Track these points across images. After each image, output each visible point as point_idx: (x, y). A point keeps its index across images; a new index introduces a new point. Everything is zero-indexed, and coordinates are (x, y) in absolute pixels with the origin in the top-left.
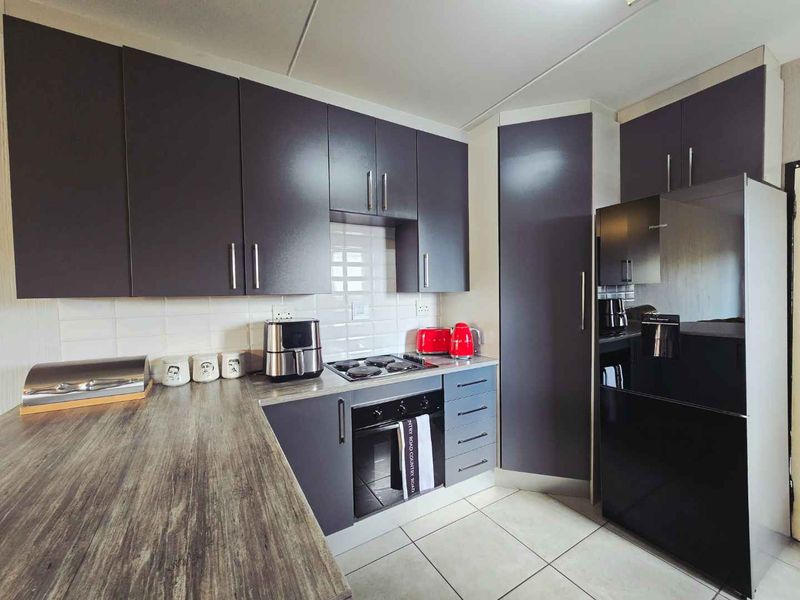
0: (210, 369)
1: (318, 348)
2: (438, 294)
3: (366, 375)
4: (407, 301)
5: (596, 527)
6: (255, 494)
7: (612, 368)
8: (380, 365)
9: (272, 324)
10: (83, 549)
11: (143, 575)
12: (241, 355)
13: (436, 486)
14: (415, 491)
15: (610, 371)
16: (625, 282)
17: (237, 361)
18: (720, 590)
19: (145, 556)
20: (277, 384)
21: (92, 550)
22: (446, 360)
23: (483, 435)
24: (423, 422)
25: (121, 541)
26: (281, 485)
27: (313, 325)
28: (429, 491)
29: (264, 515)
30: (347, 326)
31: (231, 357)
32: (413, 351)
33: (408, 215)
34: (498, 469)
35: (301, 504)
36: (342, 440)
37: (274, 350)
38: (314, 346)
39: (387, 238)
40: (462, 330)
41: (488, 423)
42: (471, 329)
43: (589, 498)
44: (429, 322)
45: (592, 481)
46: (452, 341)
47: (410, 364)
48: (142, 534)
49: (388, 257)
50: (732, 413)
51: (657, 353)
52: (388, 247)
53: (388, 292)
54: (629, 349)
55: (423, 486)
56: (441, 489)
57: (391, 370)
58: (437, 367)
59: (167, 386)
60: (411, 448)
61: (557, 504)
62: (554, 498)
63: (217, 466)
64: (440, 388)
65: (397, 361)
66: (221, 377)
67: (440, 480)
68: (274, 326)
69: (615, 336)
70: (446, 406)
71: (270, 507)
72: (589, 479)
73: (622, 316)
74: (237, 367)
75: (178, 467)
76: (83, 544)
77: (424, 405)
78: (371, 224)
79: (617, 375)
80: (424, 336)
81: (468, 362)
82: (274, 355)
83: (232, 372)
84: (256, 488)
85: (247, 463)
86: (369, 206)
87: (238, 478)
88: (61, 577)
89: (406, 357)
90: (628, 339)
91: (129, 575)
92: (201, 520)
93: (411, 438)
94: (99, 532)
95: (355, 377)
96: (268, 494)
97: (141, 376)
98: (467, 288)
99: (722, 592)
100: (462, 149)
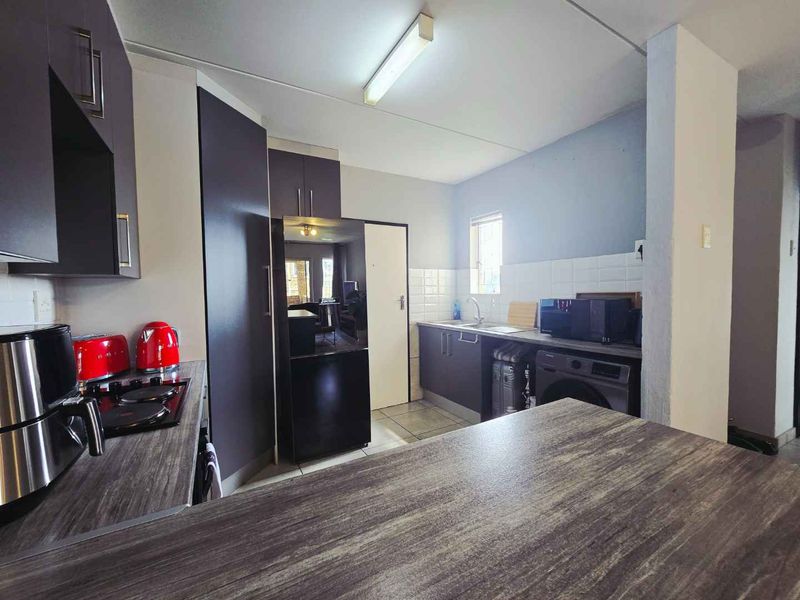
10: (647, 484)
11: (625, 445)
19: (614, 452)
21: (640, 479)
25: (620, 469)
43: (273, 462)
45: (276, 446)
48: (603, 463)
76: (644, 488)
88: (668, 477)
91: (631, 450)
92: (564, 443)
94: (627, 488)
98: (140, 275)
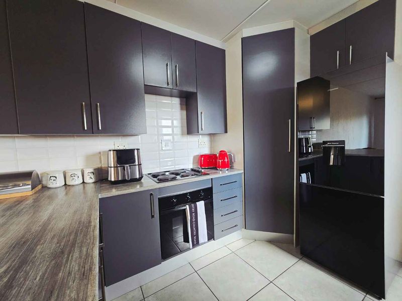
0: (76, 178)
1: (139, 165)
2: (210, 135)
3: (168, 179)
4: (193, 139)
5: (297, 260)
6: (64, 256)
7: (305, 174)
8: (177, 174)
9: (110, 150)
12: (95, 169)
13: (208, 240)
14: (196, 243)
15: (304, 176)
16: (311, 129)
17: (93, 173)
18: (367, 294)
20: (115, 185)
22: (214, 171)
23: (235, 211)
24: (201, 205)
26: (84, 249)
27: (136, 151)
28: (205, 243)
29: (61, 274)
30: (159, 153)
31: (89, 171)
32: (196, 167)
33: (192, 89)
34: (244, 229)
35: (92, 263)
36: (153, 216)
37: (112, 166)
38: (137, 163)
39: (181, 104)
40: (223, 154)
41: (238, 205)
42: (228, 154)
43: (293, 244)
44: (206, 151)
45: (295, 235)
46: (218, 160)
47: (193, 173)
49: (181, 115)
50: (375, 196)
51: (331, 163)
52: (182, 109)
53: (183, 134)
54: (314, 164)
55: (201, 241)
56: (212, 242)
57: (182, 176)
58: (209, 174)
59: (50, 188)
60: (194, 220)
61: (276, 248)
62: (274, 245)
63: (49, 237)
64: (210, 186)
65: (187, 172)
66: (83, 182)
67: (211, 237)
68: (112, 152)
69: (306, 157)
70: (214, 196)
71: (68, 266)
72: (293, 234)
73: (310, 147)
74: (92, 176)
75: (22, 238)
77: (201, 196)
78: (171, 96)
79: (308, 178)
80: (203, 159)
81: (227, 172)
82: (112, 169)
83: (90, 179)
84: (66, 253)
85: (70, 234)
86: (168, 83)
87: (58, 245)
89: (192, 170)
90: (313, 159)
93: (194, 214)
95: (161, 181)
96: (72, 256)
97: (30, 182)
98: (226, 132)
99: (367, 296)
100: (222, 52)
